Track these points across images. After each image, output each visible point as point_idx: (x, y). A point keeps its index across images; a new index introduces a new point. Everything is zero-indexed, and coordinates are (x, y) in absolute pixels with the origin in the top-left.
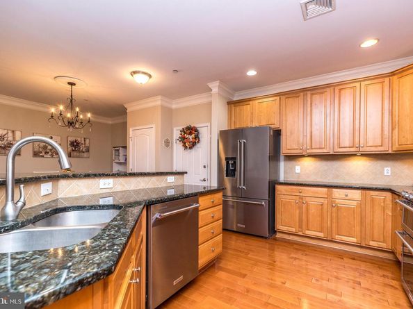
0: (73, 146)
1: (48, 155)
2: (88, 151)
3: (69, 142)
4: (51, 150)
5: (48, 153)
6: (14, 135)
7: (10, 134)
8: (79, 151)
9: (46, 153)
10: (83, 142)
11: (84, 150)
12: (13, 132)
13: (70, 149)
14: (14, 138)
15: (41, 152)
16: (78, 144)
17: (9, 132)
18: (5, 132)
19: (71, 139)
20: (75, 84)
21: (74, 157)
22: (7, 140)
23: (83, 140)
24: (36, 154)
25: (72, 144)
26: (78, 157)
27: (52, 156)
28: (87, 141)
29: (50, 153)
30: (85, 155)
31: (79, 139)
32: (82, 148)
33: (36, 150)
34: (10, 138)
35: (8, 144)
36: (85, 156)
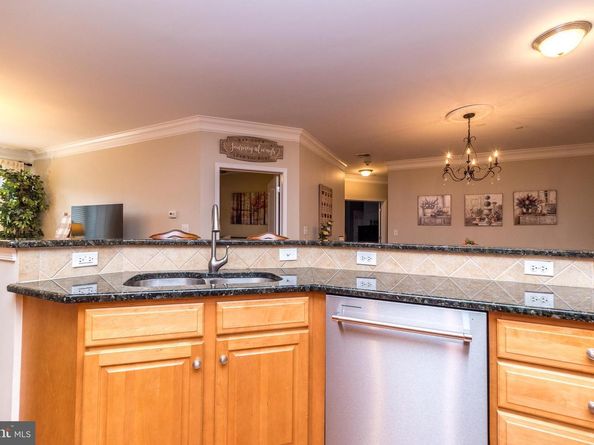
0: (524, 206)
1: (484, 223)
2: (553, 211)
3: (517, 201)
4: (488, 215)
5: (484, 219)
6: (443, 200)
7: (440, 200)
8: (535, 214)
9: (482, 219)
10: (543, 197)
11: (545, 212)
12: (443, 196)
13: (518, 211)
14: (444, 204)
15: (475, 219)
16: (532, 202)
17: (439, 197)
18: (435, 198)
19: (520, 195)
20: (473, 115)
21: (526, 224)
22: (437, 207)
23: (542, 194)
24: (468, 222)
25: (522, 203)
26: (534, 224)
27: (490, 224)
28: (552, 197)
29: (487, 220)
30: (548, 219)
31: (534, 195)
32: (541, 207)
33: (468, 216)
34: (440, 205)
35: (438, 211)
36: (548, 221)
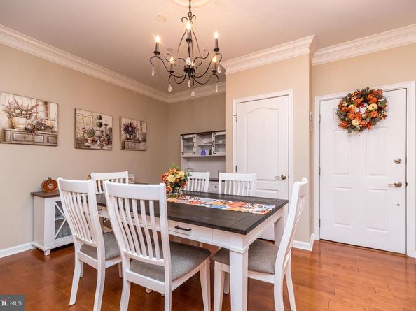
0: (128, 132)
1: (96, 146)
2: (144, 140)
3: (123, 126)
4: (100, 137)
5: (96, 141)
6: (47, 109)
7: (41, 108)
8: (134, 140)
9: (94, 141)
10: (139, 127)
11: (140, 139)
12: (46, 103)
13: (124, 136)
14: (47, 115)
15: (87, 141)
16: (133, 129)
17: (40, 103)
18: (33, 103)
19: (125, 121)
21: (128, 150)
22: (36, 117)
23: (139, 124)
24: (80, 144)
25: (127, 129)
26: (134, 149)
27: (101, 147)
28: (144, 125)
29: (99, 142)
30: (142, 146)
31: (135, 123)
32: (139, 136)
33: (80, 136)
34: (42, 115)
35: (38, 124)
36: (142, 148)
